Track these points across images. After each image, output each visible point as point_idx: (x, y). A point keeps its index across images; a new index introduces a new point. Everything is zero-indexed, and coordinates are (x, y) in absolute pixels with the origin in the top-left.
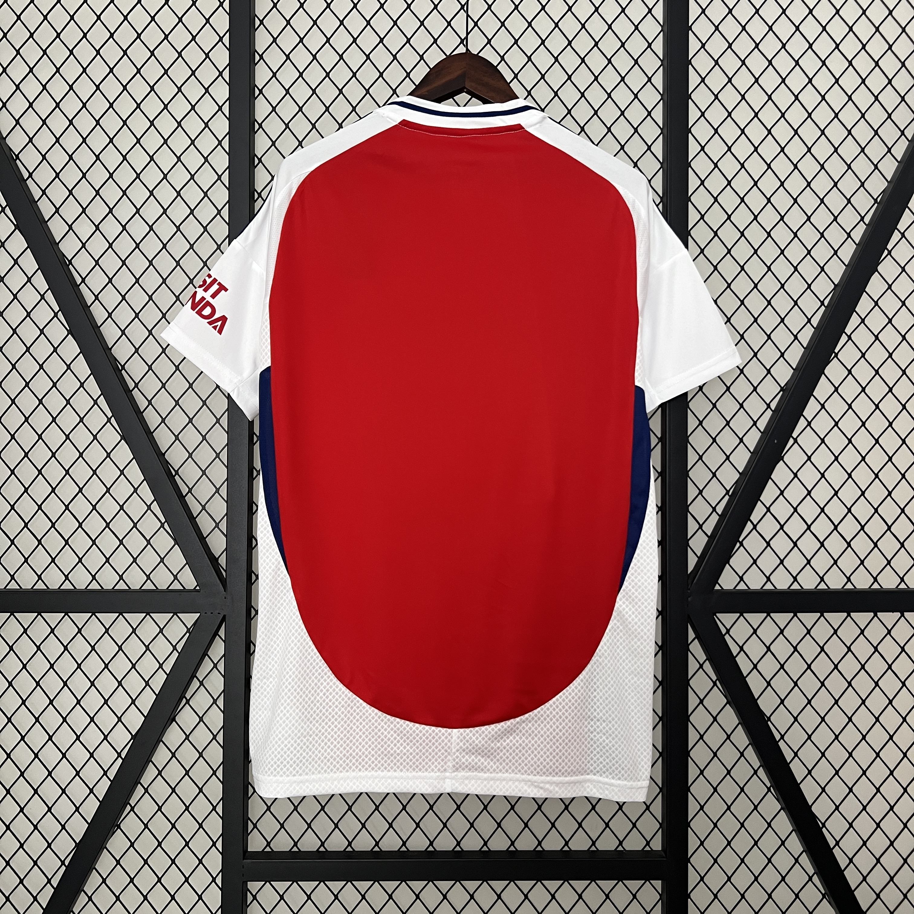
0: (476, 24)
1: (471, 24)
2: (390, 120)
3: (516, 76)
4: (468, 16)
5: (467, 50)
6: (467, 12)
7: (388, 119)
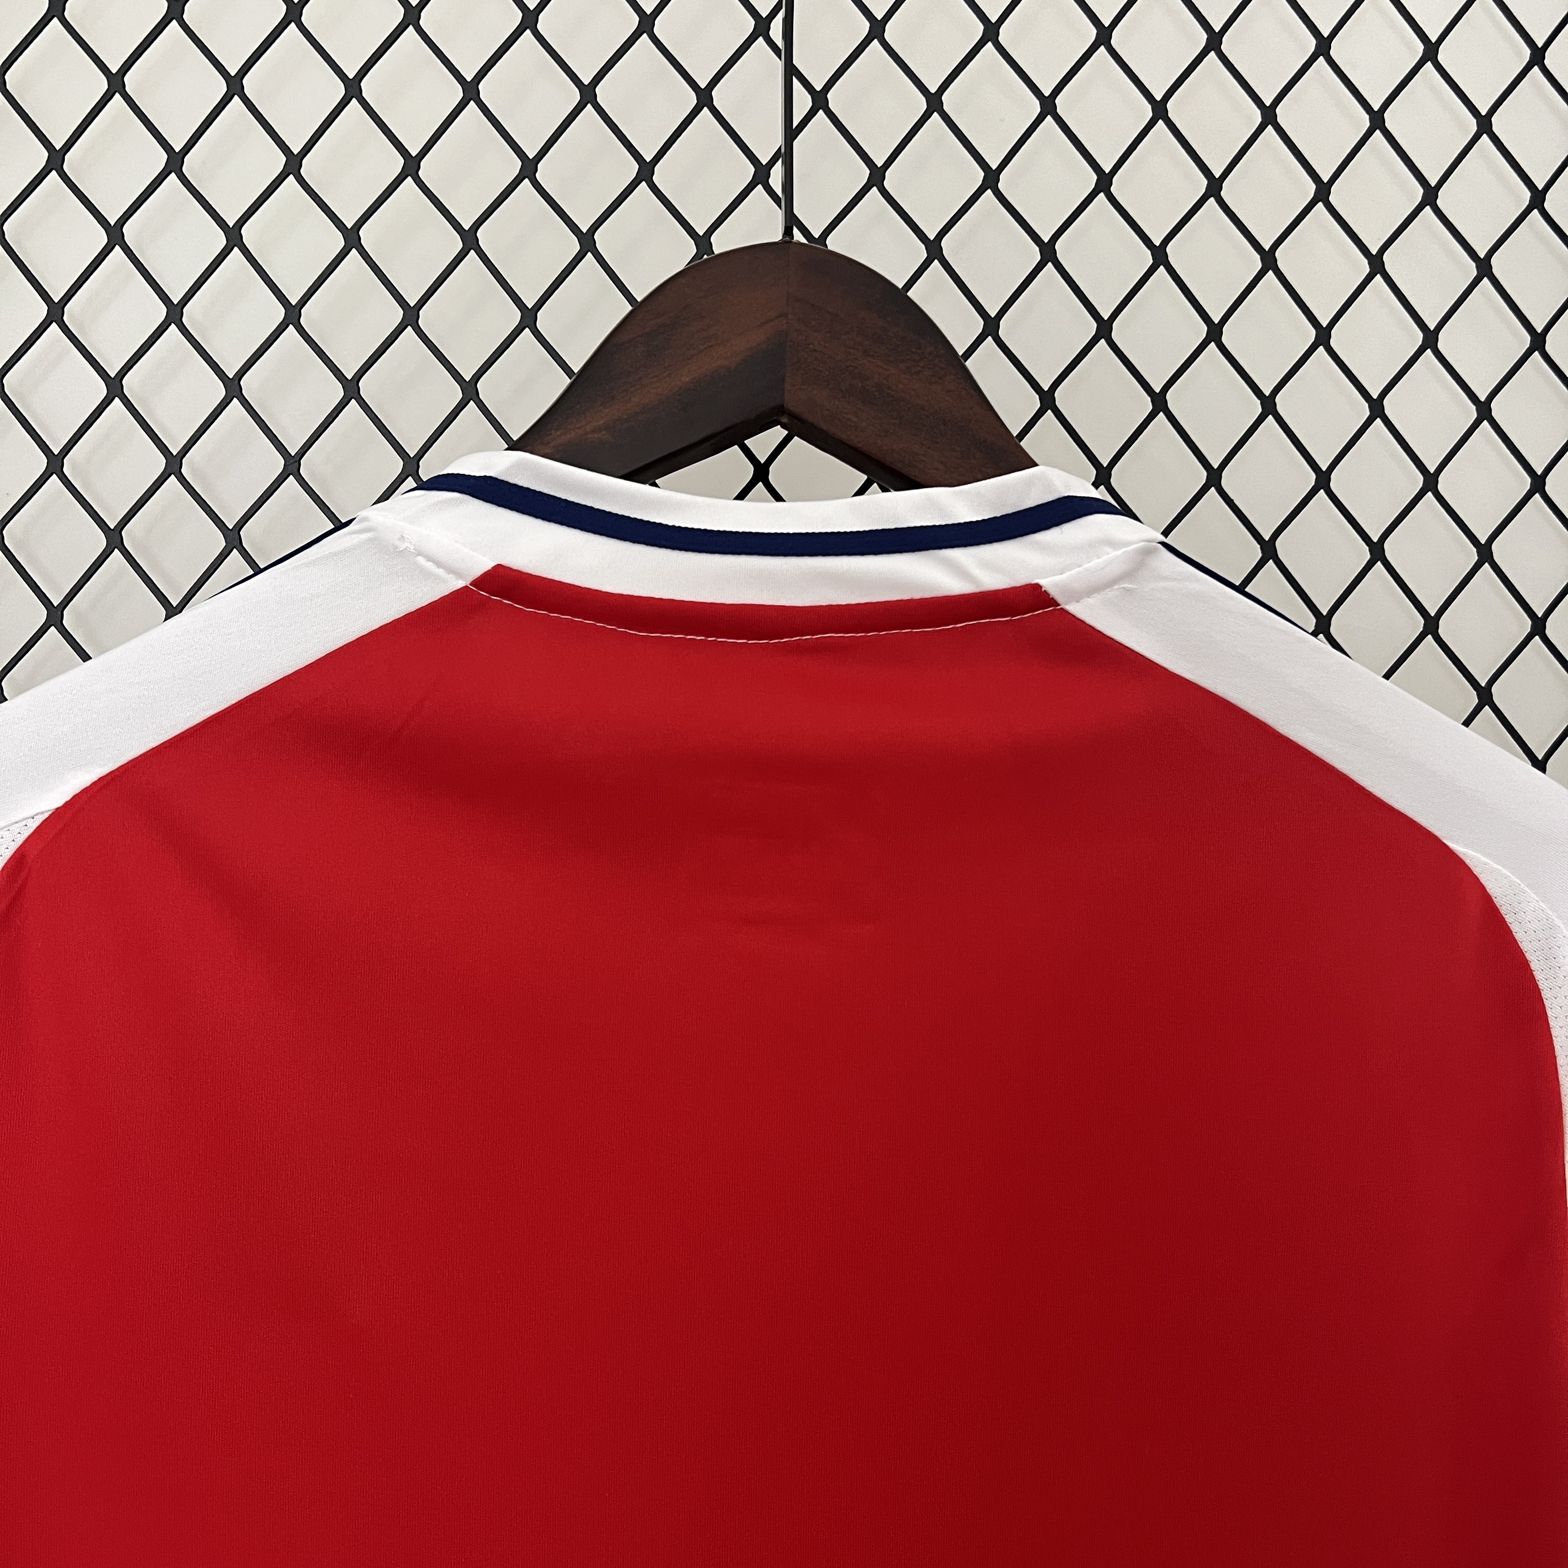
0: (820, 101)
1: (802, 102)
2: (430, 566)
3: (991, 327)
4: (791, 72)
5: (791, 221)
6: (786, 53)
7: (421, 560)
